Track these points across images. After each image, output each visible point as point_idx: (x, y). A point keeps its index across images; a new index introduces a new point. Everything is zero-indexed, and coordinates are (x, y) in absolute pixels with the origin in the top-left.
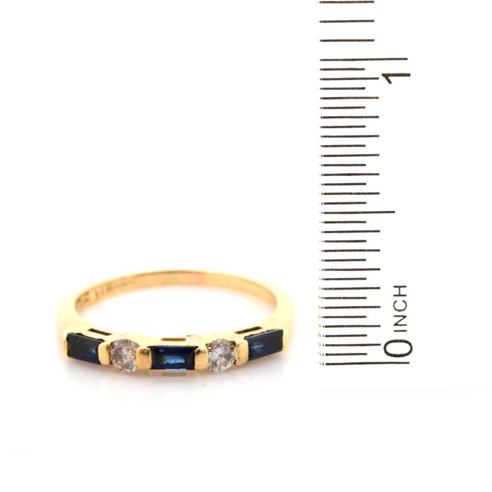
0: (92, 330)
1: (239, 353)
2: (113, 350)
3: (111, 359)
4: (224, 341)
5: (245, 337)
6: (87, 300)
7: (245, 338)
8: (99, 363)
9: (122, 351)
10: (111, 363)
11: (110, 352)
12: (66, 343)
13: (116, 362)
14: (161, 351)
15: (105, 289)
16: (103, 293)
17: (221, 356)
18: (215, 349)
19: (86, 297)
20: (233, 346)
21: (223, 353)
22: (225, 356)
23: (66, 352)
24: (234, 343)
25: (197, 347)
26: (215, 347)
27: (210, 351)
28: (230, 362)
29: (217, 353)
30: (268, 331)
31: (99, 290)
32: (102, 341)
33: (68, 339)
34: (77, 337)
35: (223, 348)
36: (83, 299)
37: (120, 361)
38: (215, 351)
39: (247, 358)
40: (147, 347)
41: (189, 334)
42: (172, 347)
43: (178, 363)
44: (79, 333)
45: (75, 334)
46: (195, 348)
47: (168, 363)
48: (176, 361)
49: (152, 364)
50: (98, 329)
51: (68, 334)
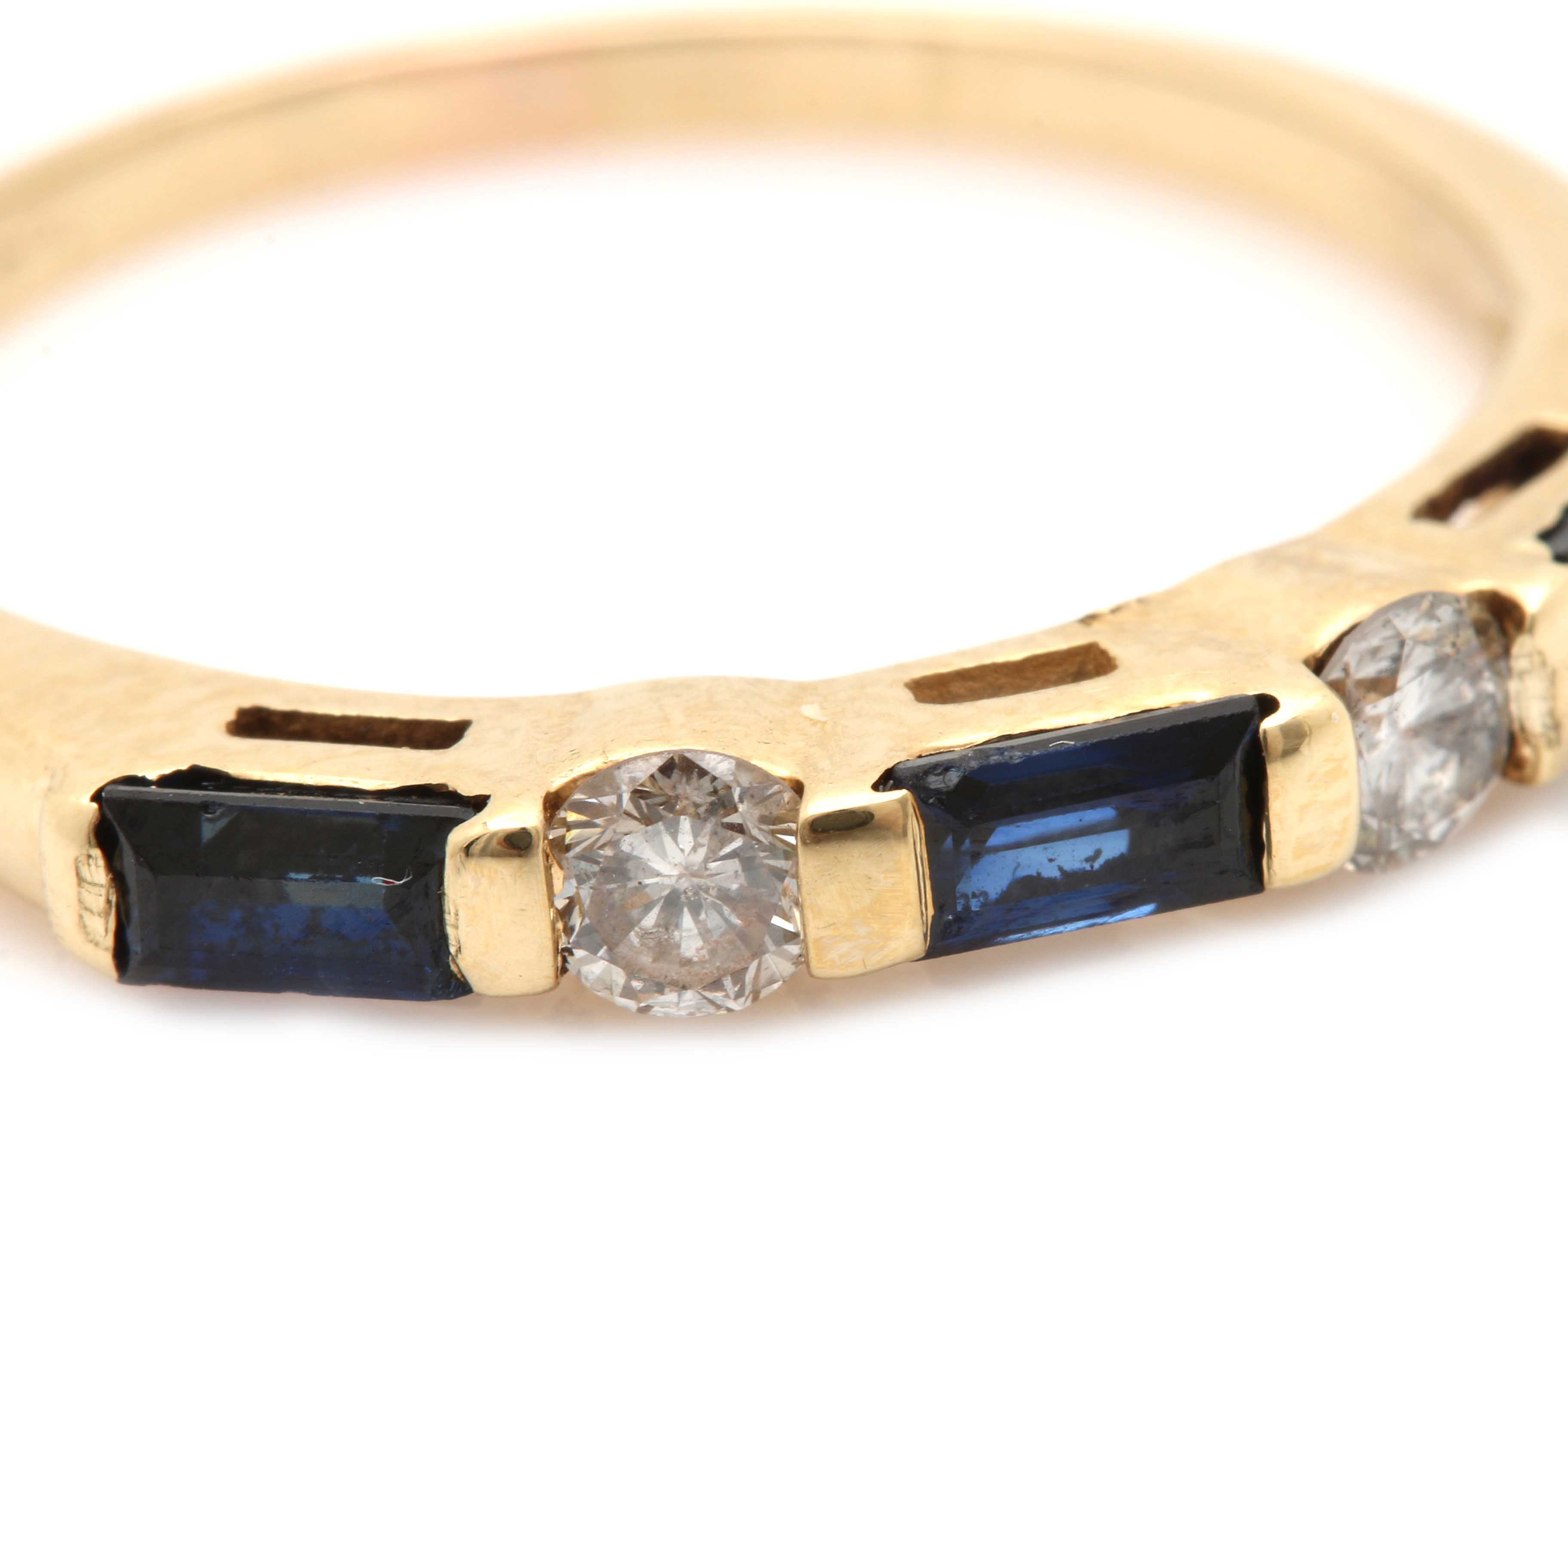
3: (563, 940)
7: (1556, 547)
10: (563, 968)
12: (100, 872)
23: (108, 943)
24: (1502, 609)
25: (1268, 703)
33: (103, 835)
34: (183, 807)
40: (876, 787)
41: (1102, 606)
42: (1076, 741)
43: (1108, 863)
44: (184, 767)
45: (153, 787)
46: (1257, 710)
47: (1039, 874)
48: (1098, 853)
49: (933, 917)
50: (305, 708)
51: (97, 797)
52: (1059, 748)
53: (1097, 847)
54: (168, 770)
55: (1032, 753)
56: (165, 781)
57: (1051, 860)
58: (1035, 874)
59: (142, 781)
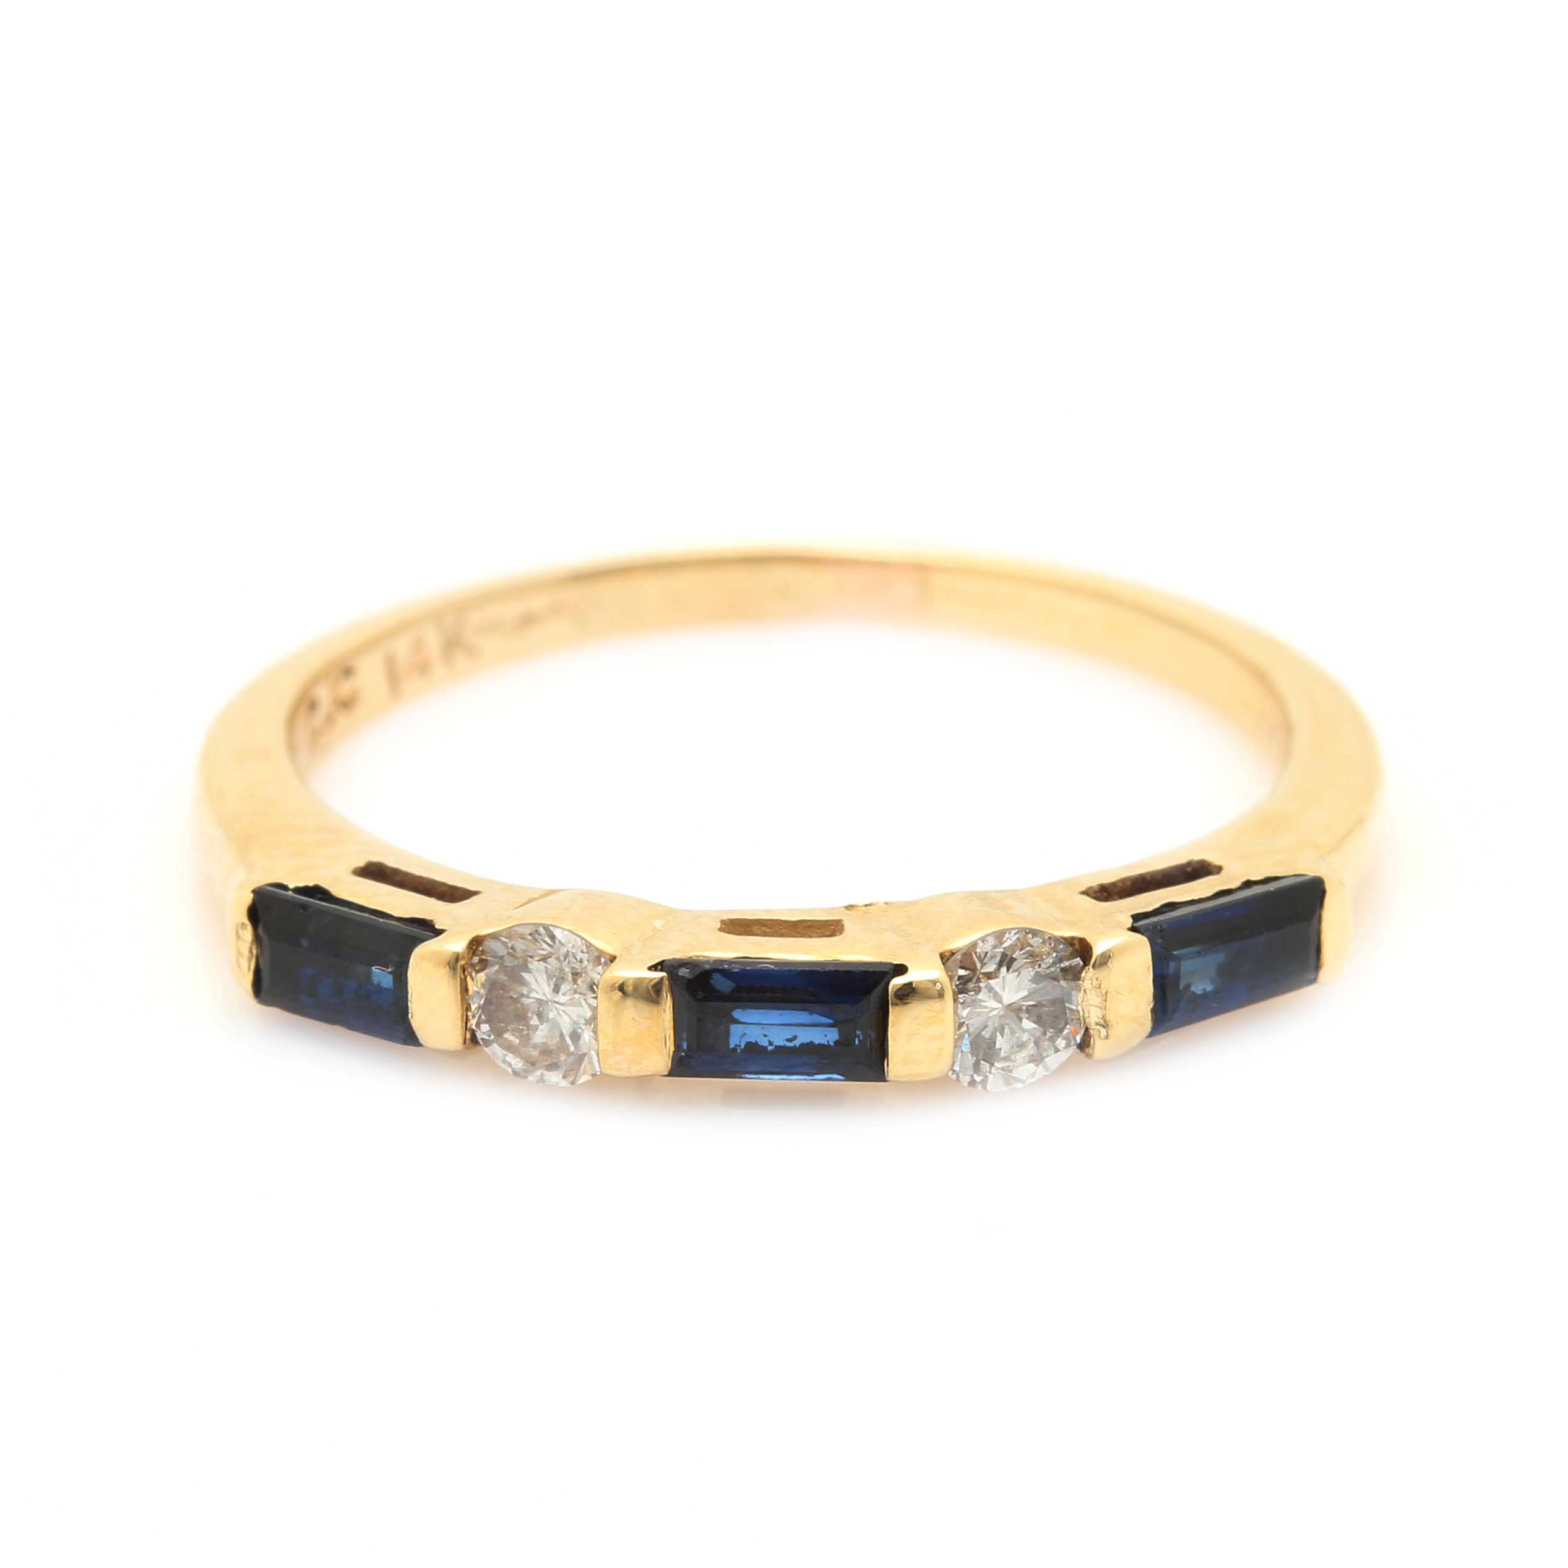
0: (375, 872)
1: (1105, 997)
2: (482, 976)
3: (473, 1023)
4: (1036, 941)
5: (1136, 918)
6: (346, 704)
7: (1139, 923)
8: (409, 1037)
9: (523, 982)
10: (472, 1040)
11: (465, 990)
12: (248, 934)
13: (498, 1033)
14: (723, 985)
15: (433, 641)
16: (423, 668)
17: (1015, 1010)
18: (989, 976)
19: (346, 688)
20: (1078, 961)
21: (1024, 998)
22: (1036, 1012)
23: (249, 977)
24: (1082, 949)
25: (901, 969)
26: (991, 968)
27: (963, 986)
28: (1061, 1043)
29: (997, 998)
30: (1248, 884)
31: (401, 647)
32: (427, 929)
33: (254, 914)
34: (304, 906)
35: (1029, 973)
36: (324, 695)
37: (516, 1032)
38: (990, 989)
39: (1148, 1024)
40: (650, 969)
41: (859, 901)
42: (775, 967)
43: (802, 1045)
44: (311, 884)
45: (290, 892)
46: (891, 972)
47: (757, 1043)
48: (795, 1038)
49: (674, 1052)
50: (404, 868)
51: (254, 892)
52: (763, 968)
53: (795, 1034)
54: (301, 884)
55: (746, 967)
56: (298, 890)
57: (765, 1036)
58: (754, 1041)
59: (284, 887)
